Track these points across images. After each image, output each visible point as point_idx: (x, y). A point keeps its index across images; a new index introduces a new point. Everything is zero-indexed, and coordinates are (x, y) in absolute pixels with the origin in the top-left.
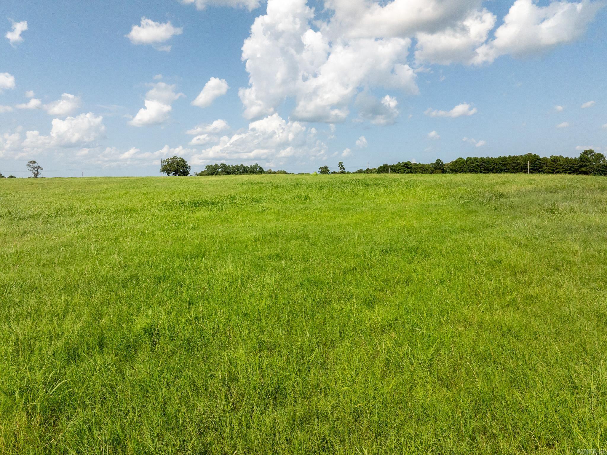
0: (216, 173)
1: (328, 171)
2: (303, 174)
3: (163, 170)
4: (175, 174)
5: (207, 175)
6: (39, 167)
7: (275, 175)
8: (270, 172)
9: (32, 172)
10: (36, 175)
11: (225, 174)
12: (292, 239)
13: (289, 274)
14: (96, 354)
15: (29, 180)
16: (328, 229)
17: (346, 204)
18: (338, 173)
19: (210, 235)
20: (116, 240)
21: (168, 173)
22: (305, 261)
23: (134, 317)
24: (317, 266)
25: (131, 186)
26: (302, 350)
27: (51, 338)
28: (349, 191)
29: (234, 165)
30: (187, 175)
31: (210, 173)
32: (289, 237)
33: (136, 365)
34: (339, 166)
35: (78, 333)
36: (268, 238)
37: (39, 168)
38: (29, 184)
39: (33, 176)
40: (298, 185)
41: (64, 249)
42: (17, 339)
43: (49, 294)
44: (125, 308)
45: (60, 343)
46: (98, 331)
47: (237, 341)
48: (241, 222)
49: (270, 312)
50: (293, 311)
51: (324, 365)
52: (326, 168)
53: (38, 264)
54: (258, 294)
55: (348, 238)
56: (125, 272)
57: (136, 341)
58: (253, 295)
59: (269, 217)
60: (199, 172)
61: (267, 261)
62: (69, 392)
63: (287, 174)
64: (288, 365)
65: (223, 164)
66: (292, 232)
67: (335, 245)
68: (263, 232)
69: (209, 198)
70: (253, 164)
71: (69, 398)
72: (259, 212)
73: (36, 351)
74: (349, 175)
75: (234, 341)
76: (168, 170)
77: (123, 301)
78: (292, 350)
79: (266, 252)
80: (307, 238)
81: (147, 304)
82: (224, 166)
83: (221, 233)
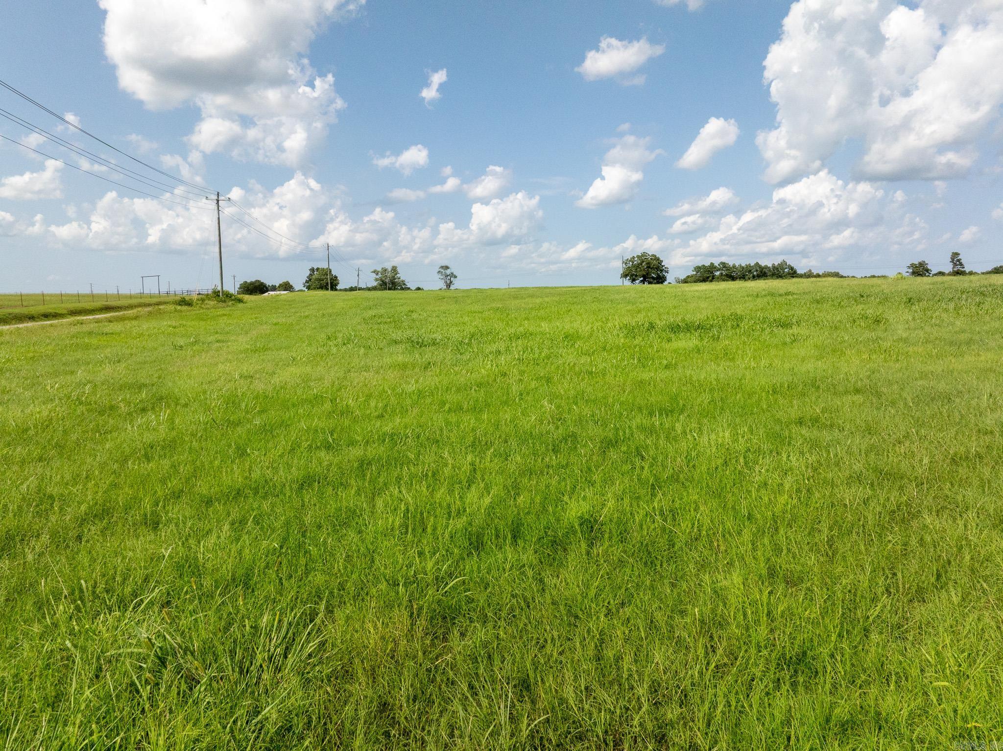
0: (710, 278)
1: (927, 270)
2: (874, 277)
3: (625, 275)
4: (643, 282)
5: (695, 282)
6: (452, 273)
7: (818, 279)
8: (809, 275)
9: (443, 281)
10: (448, 286)
11: (727, 280)
12: (847, 392)
13: (836, 455)
14: (507, 548)
15: (439, 293)
16: (921, 378)
17: (963, 331)
18: (950, 274)
19: (695, 379)
20: (549, 380)
21: (633, 280)
22: (870, 433)
23: (566, 498)
24: (894, 445)
25: (575, 300)
26: (855, 595)
27: (449, 514)
28: (972, 307)
29: (743, 265)
30: (662, 283)
31: (701, 279)
32: (841, 389)
33: (563, 573)
34: (952, 261)
35: (485, 512)
36: (800, 389)
37: (453, 276)
38: (438, 298)
39: (445, 287)
40: (862, 296)
41: (477, 389)
42: (408, 510)
43: (453, 452)
44: (554, 482)
45: (460, 523)
46: (511, 513)
47: (731, 559)
48: (750, 359)
49: (794, 519)
50: (841, 522)
51: (899, 631)
52: (922, 265)
53: (442, 408)
54: (775, 485)
55: (966, 397)
56: (557, 428)
57: (566, 535)
58: (766, 484)
59: (803, 352)
60: (683, 277)
61: (795, 429)
62: (466, 596)
63: (842, 277)
64: (823, 618)
65: (724, 263)
66: (847, 379)
67: (936, 407)
68: (791, 378)
69: (698, 317)
70: (777, 261)
71: (466, 604)
72: (785, 344)
73: (429, 530)
74: (972, 277)
75: (725, 558)
76: (632, 275)
77: (551, 472)
78: (834, 593)
79: (794, 413)
80: (877, 391)
81: (586, 480)
82: (724, 267)
83: (714, 376)
